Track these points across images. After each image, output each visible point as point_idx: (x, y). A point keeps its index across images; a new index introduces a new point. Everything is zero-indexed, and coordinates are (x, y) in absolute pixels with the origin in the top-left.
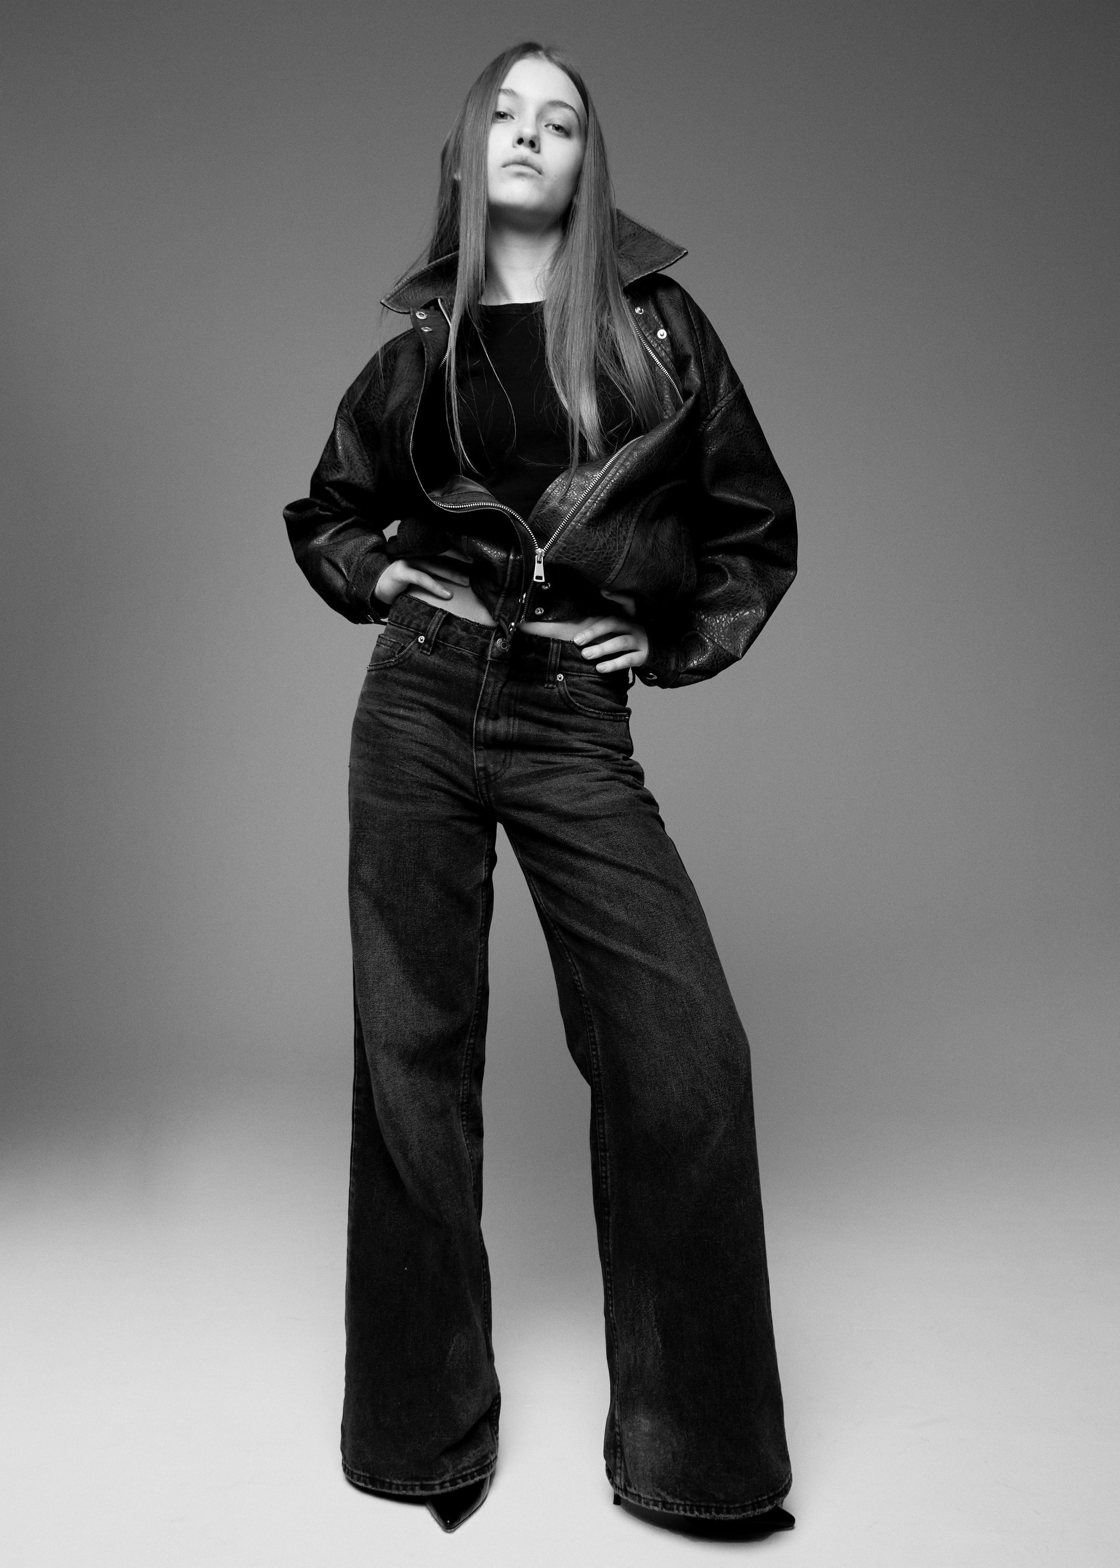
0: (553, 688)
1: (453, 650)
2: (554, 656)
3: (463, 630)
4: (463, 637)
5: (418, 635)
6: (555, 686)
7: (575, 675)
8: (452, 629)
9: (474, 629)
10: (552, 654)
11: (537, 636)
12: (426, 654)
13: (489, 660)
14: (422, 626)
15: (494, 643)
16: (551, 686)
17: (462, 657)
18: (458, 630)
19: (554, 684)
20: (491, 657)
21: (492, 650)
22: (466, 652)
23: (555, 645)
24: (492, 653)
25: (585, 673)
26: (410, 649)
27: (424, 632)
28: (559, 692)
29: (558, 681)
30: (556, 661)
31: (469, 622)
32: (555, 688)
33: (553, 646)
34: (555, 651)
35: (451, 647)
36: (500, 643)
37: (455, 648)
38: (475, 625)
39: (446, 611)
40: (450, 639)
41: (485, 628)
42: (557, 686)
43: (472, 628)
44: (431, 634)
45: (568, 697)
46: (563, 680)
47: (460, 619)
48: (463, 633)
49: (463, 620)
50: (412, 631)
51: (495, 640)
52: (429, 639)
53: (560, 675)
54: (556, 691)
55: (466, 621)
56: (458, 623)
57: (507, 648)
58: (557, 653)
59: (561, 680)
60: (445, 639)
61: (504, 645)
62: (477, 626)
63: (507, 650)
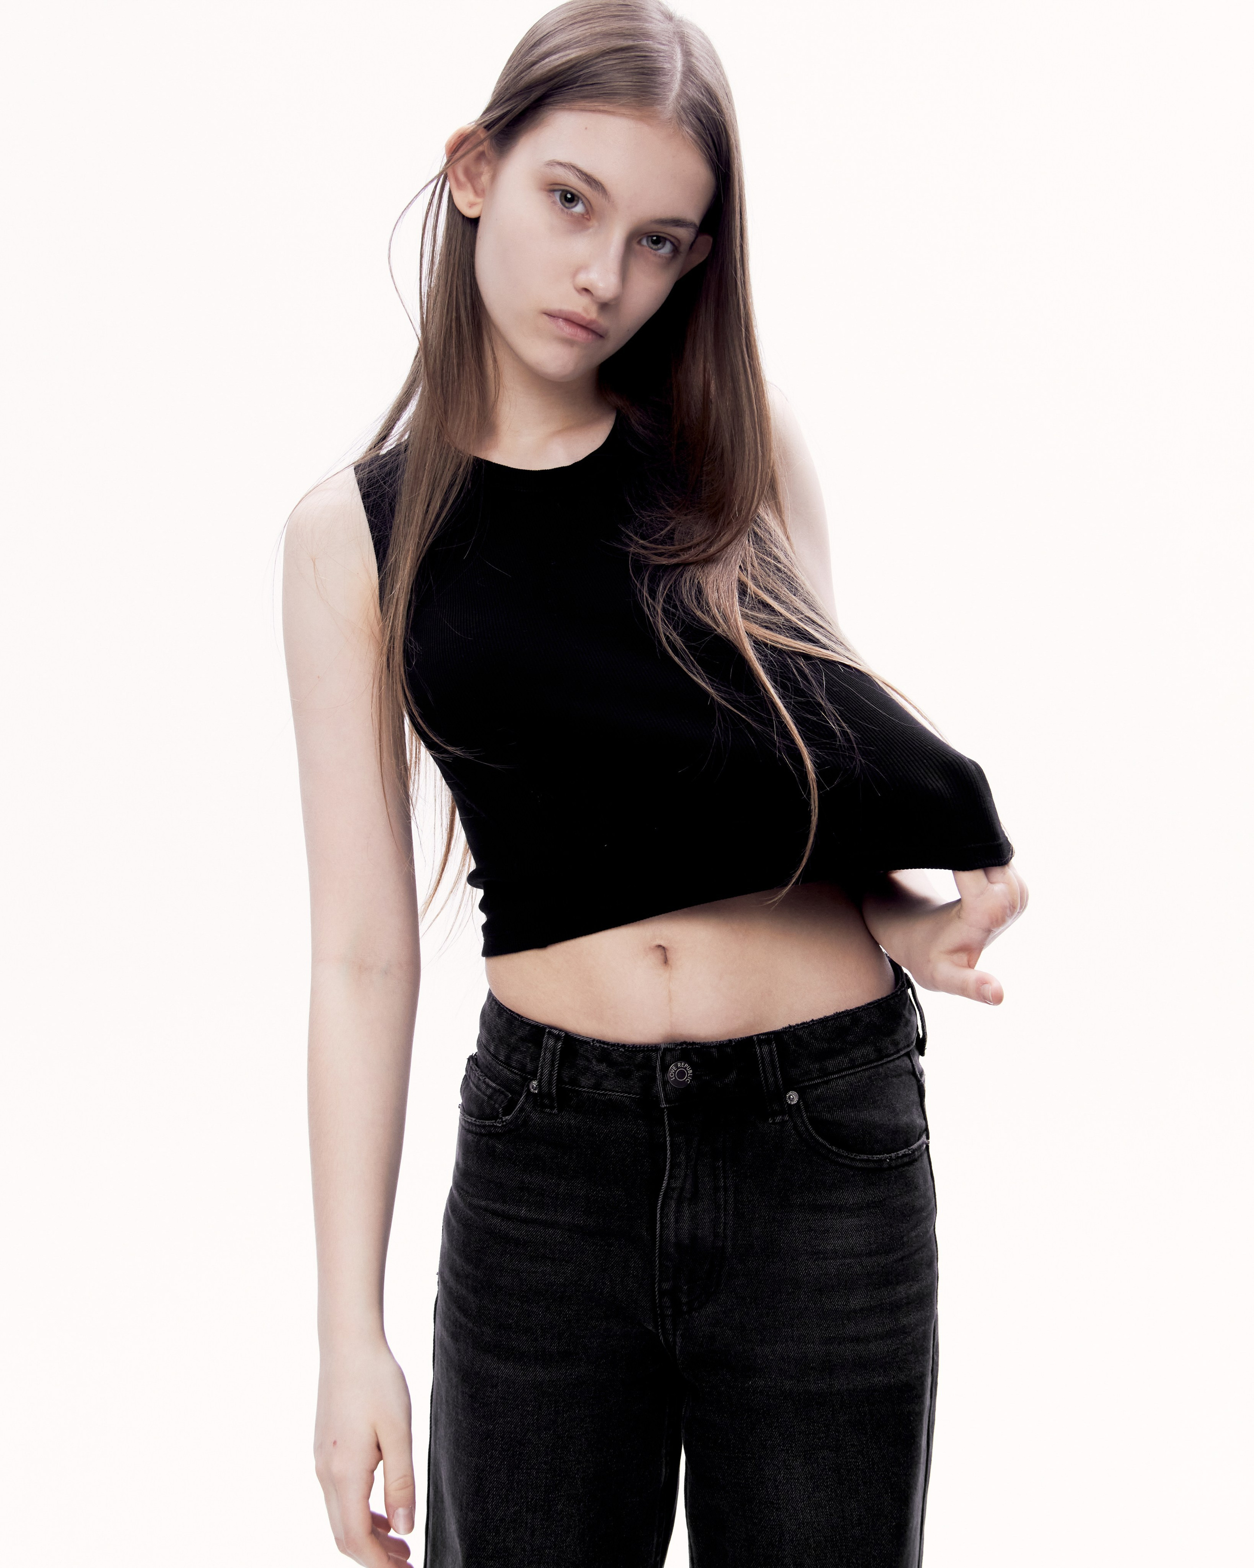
1: (593, 1097)
3: (600, 1061)
4: (606, 1075)
5: (526, 1081)
6: (787, 1118)
7: (818, 1084)
8: (581, 1062)
9: (620, 1056)
10: (763, 1067)
11: (730, 1041)
12: (551, 1113)
13: (665, 1108)
14: (530, 1066)
16: (778, 1119)
17: (614, 1108)
18: (592, 1063)
19: (783, 1114)
20: (666, 1102)
21: (664, 1090)
22: (618, 1096)
23: (766, 1049)
24: (666, 1094)
25: (835, 1074)
26: (521, 1108)
27: (535, 1074)
28: (795, 1127)
29: (790, 1105)
30: (774, 1075)
31: (606, 1046)
32: (787, 1120)
33: (761, 1051)
34: (768, 1059)
35: (588, 1092)
36: (675, 1073)
37: (595, 1093)
38: (618, 1049)
39: (561, 1030)
40: (584, 1081)
41: (639, 1052)
42: (791, 1116)
43: (615, 1055)
44: (545, 1078)
45: (811, 1134)
46: (798, 1102)
47: (588, 1043)
48: (603, 1067)
49: (594, 1044)
50: (515, 1073)
51: (665, 1069)
52: (545, 1089)
53: (790, 1093)
54: (791, 1124)
55: (600, 1046)
56: (587, 1051)
57: (687, 1078)
58: (772, 1061)
59: (795, 1102)
60: (574, 1082)
61: (682, 1074)
62: (623, 1050)
63: (688, 1081)
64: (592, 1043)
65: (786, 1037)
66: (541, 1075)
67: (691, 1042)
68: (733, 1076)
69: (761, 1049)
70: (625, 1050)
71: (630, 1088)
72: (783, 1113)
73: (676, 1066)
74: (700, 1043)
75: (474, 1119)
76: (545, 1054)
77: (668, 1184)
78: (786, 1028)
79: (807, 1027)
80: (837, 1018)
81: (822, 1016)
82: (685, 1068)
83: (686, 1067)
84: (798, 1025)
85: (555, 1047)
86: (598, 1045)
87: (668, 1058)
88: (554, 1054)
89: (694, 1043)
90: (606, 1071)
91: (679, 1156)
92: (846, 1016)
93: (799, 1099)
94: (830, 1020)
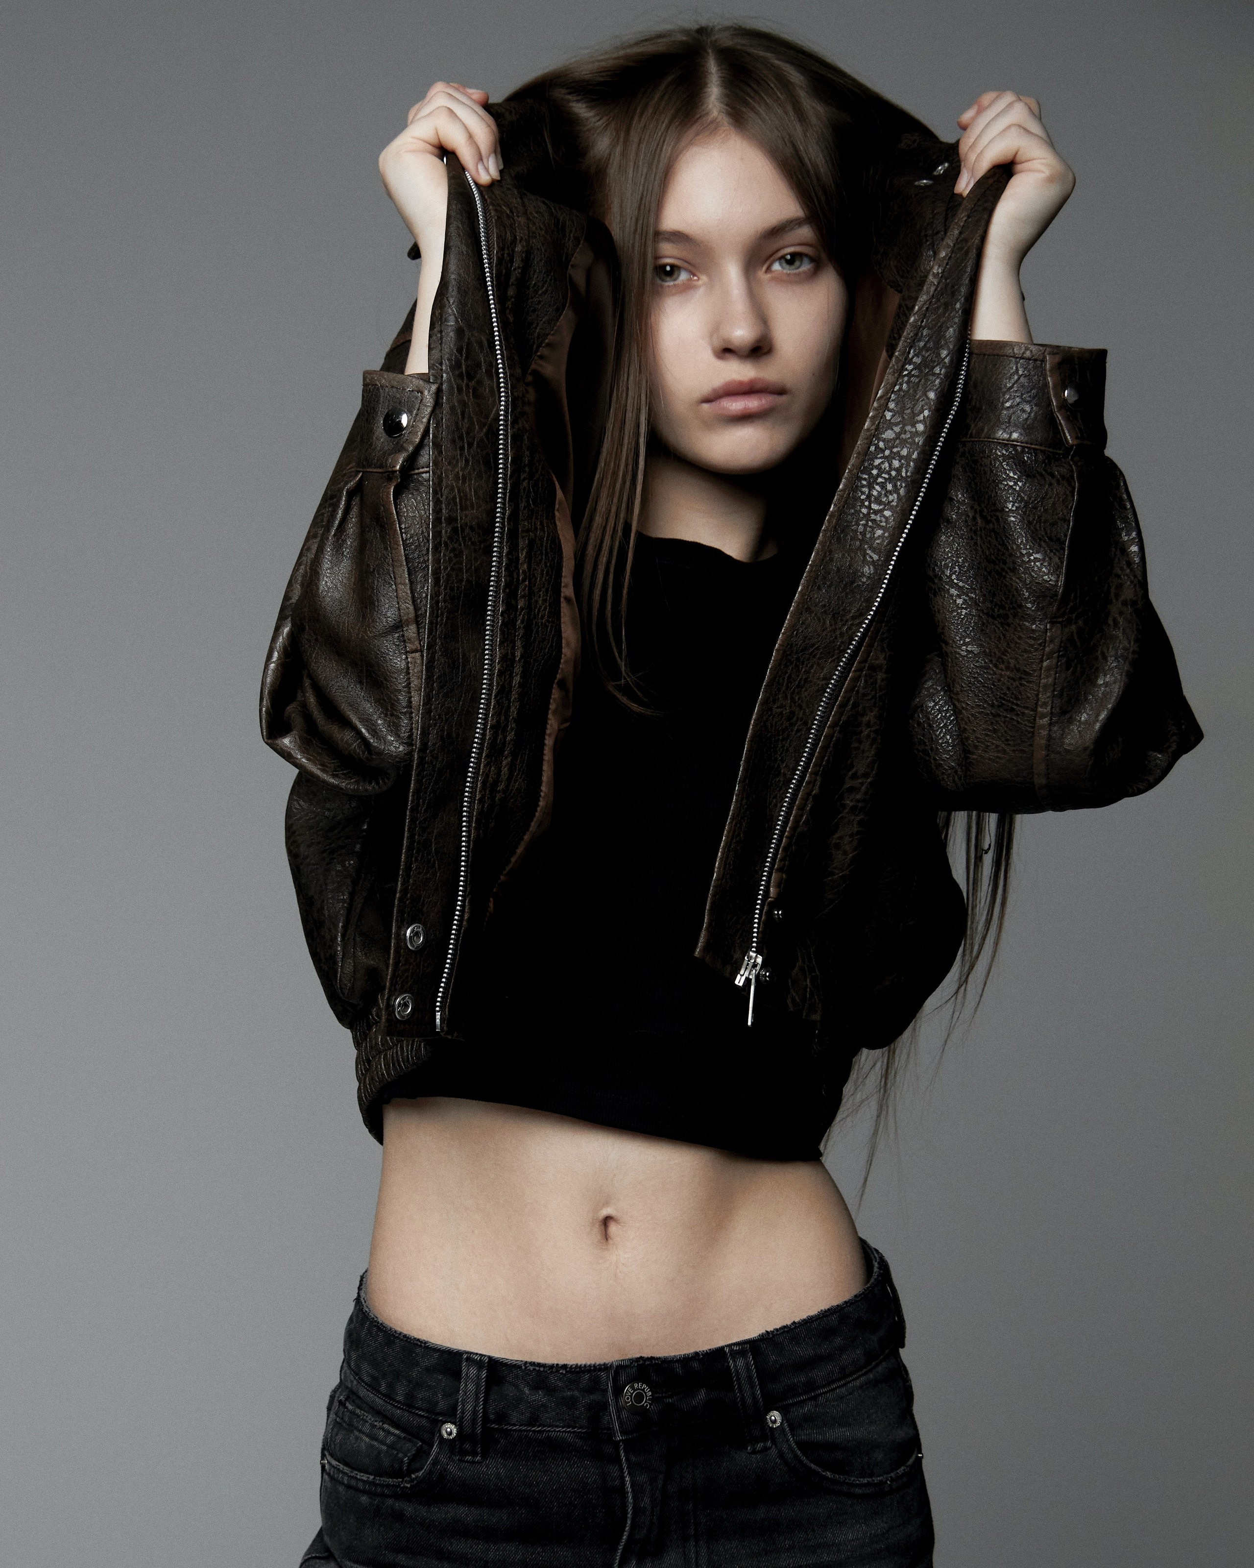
0: (765, 1449)
1: (526, 1436)
2: (746, 1387)
3: (535, 1388)
4: (543, 1405)
5: (437, 1424)
6: (769, 1444)
7: (804, 1401)
8: (510, 1391)
9: (560, 1380)
10: (739, 1384)
11: (697, 1354)
12: (473, 1462)
13: (621, 1440)
14: (442, 1405)
15: (617, 1402)
16: (760, 1446)
17: (554, 1447)
18: (524, 1392)
20: (622, 1433)
21: (619, 1418)
22: (559, 1432)
23: (741, 1362)
24: (621, 1423)
25: (823, 1387)
26: (435, 1462)
27: (451, 1415)
28: (781, 1455)
29: (772, 1428)
30: (754, 1391)
31: (542, 1369)
32: (770, 1448)
33: (735, 1366)
34: (743, 1374)
35: (520, 1431)
36: (631, 1396)
37: (530, 1431)
38: (557, 1371)
39: (481, 1355)
40: (514, 1416)
41: (584, 1372)
42: (774, 1442)
43: (553, 1379)
44: (468, 1415)
45: (801, 1462)
46: (782, 1423)
47: (519, 1367)
48: (539, 1397)
49: (526, 1368)
50: (423, 1416)
51: (618, 1391)
52: (468, 1429)
53: (771, 1414)
54: (774, 1452)
55: (534, 1369)
56: (517, 1377)
57: (646, 1402)
58: (750, 1377)
59: (778, 1424)
60: (502, 1417)
61: (639, 1397)
62: (564, 1372)
63: (647, 1405)
64: (523, 1367)
65: (763, 1346)
66: (463, 1412)
67: (649, 1356)
68: (702, 1395)
69: (734, 1361)
70: (566, 1372)
71: (574, 1421)
72: (764, 1438)
73: (632, 1387)
74: (660, 1358)
75: (372, 1477)
76: (466, 1385)
77: (629, 1536)
78: (763, 1335)
79: (788, 1332)
80: (822, 1317)
81: (805, 1317)
82: (643, 1390)
83: (644, 1388)
84: (777, 1330)
85: (478, 1376)
86: (531, 1368)
87: (623, 1378)
88: (478, 1385)
89: (652, 1358)
90: (544, 1400)
91: (642, 1500)
92: (832, 1314)
93: (782, 1420)
94: (815, 1320)
